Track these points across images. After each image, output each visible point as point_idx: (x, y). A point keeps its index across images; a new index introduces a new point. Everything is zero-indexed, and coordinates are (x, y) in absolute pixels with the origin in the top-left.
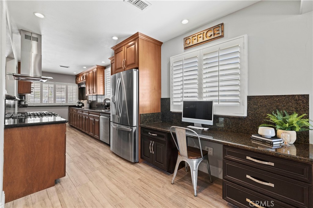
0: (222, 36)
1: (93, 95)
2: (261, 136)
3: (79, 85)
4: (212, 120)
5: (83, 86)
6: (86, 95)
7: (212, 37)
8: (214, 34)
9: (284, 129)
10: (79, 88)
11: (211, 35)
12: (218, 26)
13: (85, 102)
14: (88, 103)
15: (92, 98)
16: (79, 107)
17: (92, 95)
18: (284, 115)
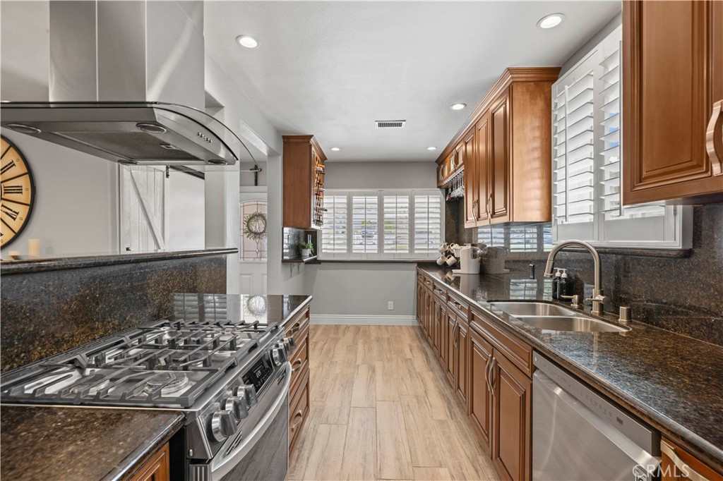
1: (493, 226)
3: (447, 190)
5: (458, 192)
6: (467, 226)
10: (446, 202)
13: (462, 251)
14: (474, 256)
15: (490, 237)
16: (444, 268)
17: (486, 223)
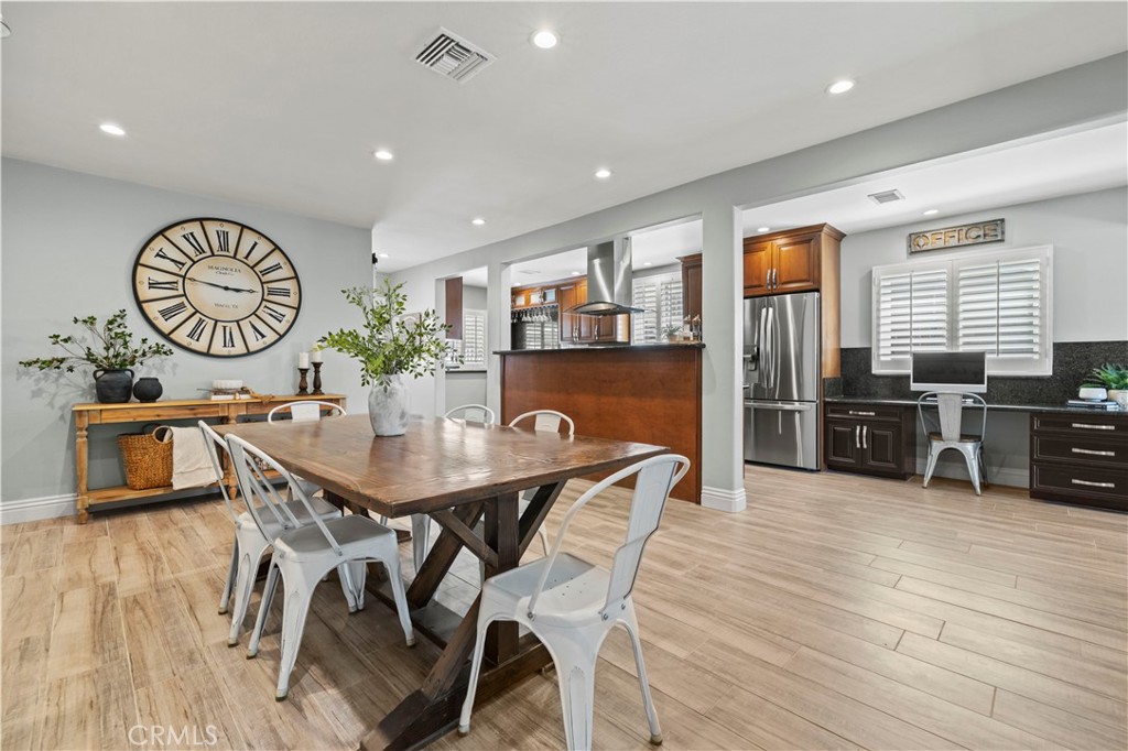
0: (1002, 241)
2: (1083, 400)
4: (983, 383)
7: (981, 240)
8: (985, 235)
9: (1121, 388)
11: (979, 236)
12: (994, 222)
18: (1118, 369)
